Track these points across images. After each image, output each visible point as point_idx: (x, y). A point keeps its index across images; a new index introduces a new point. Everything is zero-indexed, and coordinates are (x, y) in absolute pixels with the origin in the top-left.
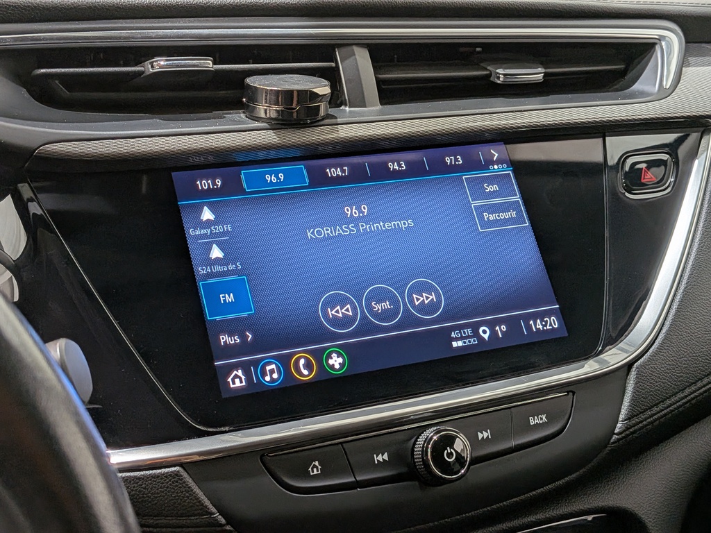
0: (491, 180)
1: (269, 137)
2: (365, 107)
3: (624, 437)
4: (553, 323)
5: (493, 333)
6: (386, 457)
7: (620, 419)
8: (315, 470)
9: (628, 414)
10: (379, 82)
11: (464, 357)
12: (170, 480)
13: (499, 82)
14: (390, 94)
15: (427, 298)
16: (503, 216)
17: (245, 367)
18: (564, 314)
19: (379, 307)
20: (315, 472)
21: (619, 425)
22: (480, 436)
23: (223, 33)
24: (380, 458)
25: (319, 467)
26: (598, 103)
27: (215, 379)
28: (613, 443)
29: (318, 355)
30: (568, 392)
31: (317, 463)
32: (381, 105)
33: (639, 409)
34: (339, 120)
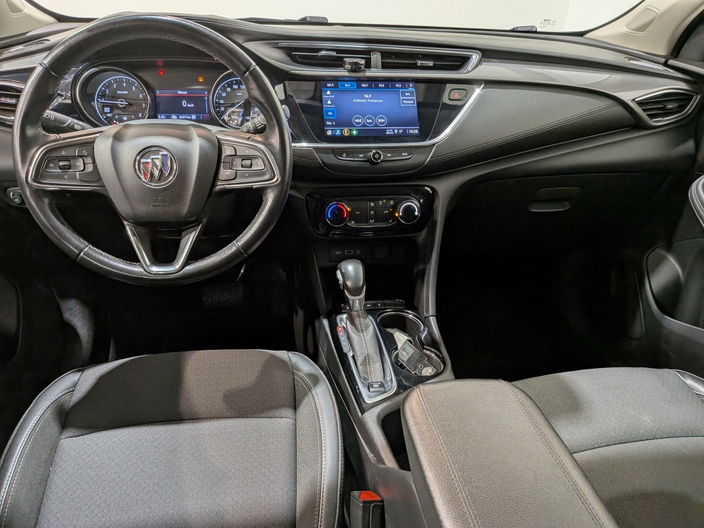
0: (408, 92)
1: (347, 74)
2: (377, 69)
4: (416, 131)
5: (398, 132)
8: (344, 155)
10: (382, 62)
11: (390, 136)
12: (311, 152)
13: (418, 65)
14: (385, 66)
15: (382, 121)
16: (409, 102)
17: (332, 130)
18: (420, 130)
19: (368, 121)
22: (388, 155)
24: (361, 155)
27: (324, 132)
29: (350, 130)
32: (382, 68)
34: (367, 71)
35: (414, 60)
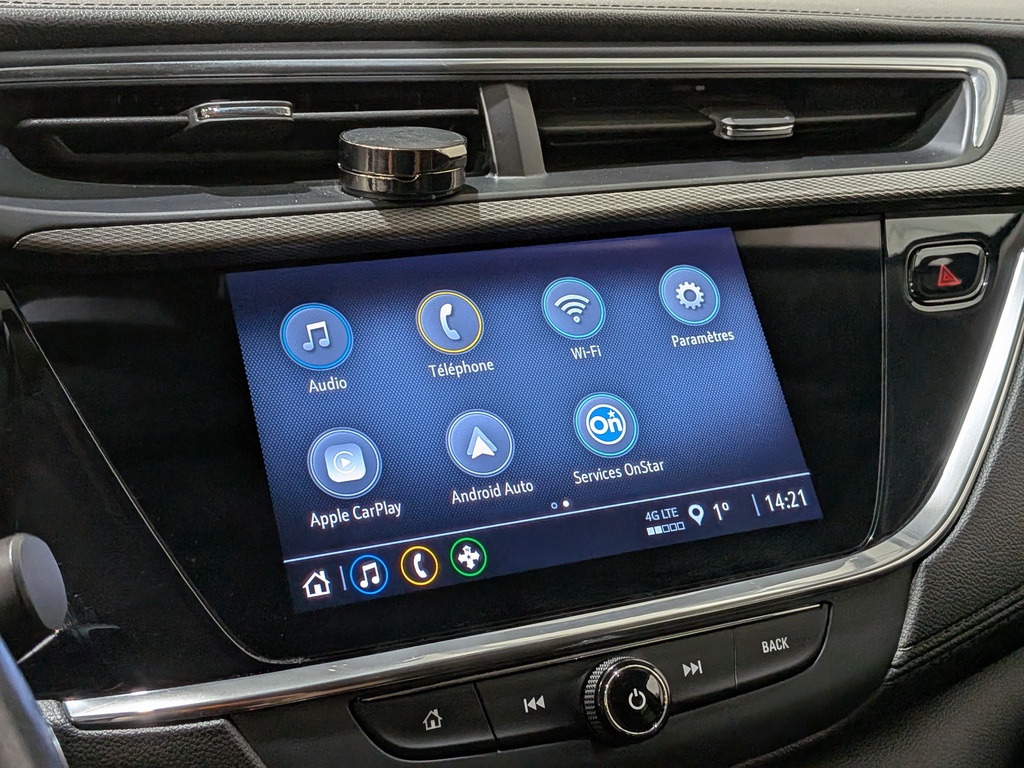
1: (372, 221)
2: (523, 175)
3: (905, 672)
4: (801, 497)
5: (710, 515)
6: (541, 702)
7: (900, 644)
8: (433, 722)
9: (911, 637)
10: (544, 137)
11: (667, 548)
12: (210, 740)
13: (725, 137)
14: (562, 155)
17: (330, 566)
18: (820, 486)
20: (433, 726)
21: (898, 653)
22: (686, 670)
23: (308, 64)
24: (532, 704)
25: (440, 718)
26: (873, 169)
27: (286, 585)
28: (889, 680)
29: (442, 548)
30: (821, 603)
31: (435, 713)
32: (547, 171)
33: (930, 630)
34: (481, 195)
35: (694, 114)
